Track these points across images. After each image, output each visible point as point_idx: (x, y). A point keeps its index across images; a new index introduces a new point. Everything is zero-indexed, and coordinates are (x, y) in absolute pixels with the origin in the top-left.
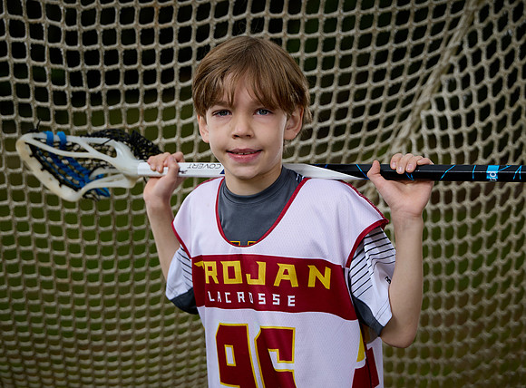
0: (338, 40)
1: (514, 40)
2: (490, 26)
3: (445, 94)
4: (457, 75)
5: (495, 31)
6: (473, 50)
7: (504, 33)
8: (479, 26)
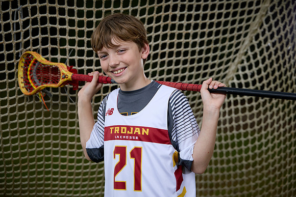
0: (197, 51)
1: (271, 48)
2: (260, 42)
3: (241, 73)
4: (246, 64)
5: (263, 44)
6: (253, 53)
7: (266, 45)
8: (255, 43)
